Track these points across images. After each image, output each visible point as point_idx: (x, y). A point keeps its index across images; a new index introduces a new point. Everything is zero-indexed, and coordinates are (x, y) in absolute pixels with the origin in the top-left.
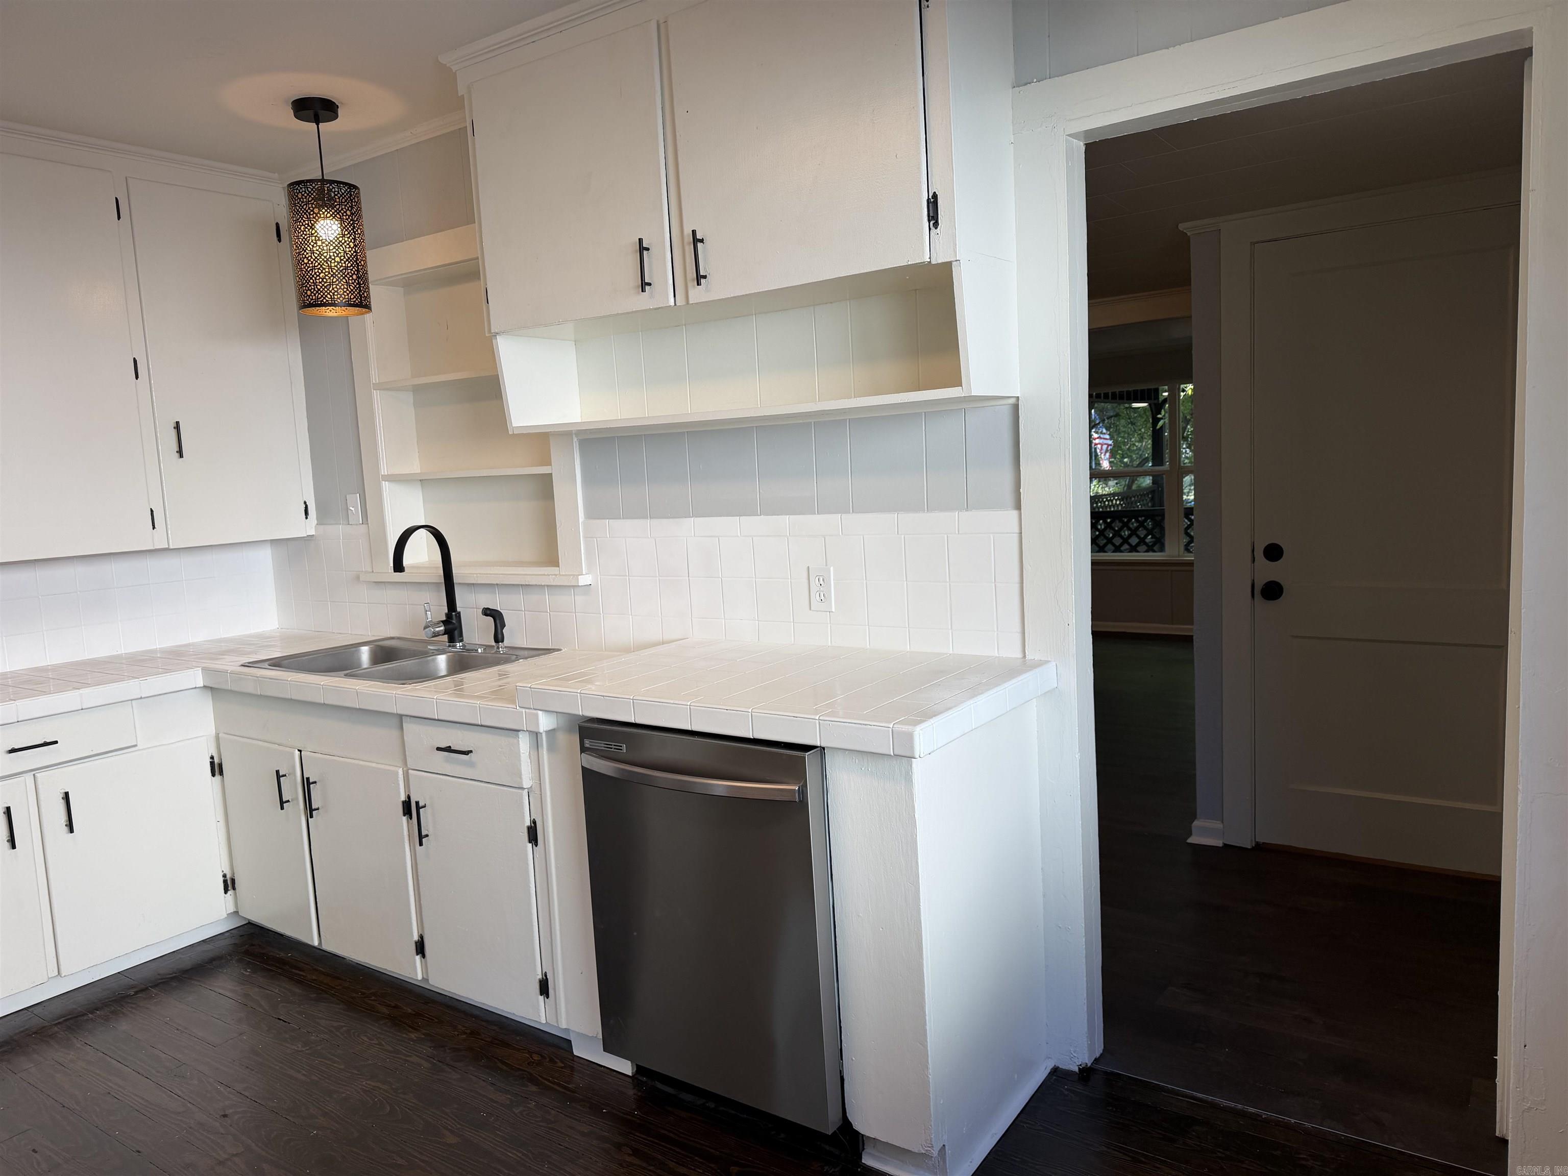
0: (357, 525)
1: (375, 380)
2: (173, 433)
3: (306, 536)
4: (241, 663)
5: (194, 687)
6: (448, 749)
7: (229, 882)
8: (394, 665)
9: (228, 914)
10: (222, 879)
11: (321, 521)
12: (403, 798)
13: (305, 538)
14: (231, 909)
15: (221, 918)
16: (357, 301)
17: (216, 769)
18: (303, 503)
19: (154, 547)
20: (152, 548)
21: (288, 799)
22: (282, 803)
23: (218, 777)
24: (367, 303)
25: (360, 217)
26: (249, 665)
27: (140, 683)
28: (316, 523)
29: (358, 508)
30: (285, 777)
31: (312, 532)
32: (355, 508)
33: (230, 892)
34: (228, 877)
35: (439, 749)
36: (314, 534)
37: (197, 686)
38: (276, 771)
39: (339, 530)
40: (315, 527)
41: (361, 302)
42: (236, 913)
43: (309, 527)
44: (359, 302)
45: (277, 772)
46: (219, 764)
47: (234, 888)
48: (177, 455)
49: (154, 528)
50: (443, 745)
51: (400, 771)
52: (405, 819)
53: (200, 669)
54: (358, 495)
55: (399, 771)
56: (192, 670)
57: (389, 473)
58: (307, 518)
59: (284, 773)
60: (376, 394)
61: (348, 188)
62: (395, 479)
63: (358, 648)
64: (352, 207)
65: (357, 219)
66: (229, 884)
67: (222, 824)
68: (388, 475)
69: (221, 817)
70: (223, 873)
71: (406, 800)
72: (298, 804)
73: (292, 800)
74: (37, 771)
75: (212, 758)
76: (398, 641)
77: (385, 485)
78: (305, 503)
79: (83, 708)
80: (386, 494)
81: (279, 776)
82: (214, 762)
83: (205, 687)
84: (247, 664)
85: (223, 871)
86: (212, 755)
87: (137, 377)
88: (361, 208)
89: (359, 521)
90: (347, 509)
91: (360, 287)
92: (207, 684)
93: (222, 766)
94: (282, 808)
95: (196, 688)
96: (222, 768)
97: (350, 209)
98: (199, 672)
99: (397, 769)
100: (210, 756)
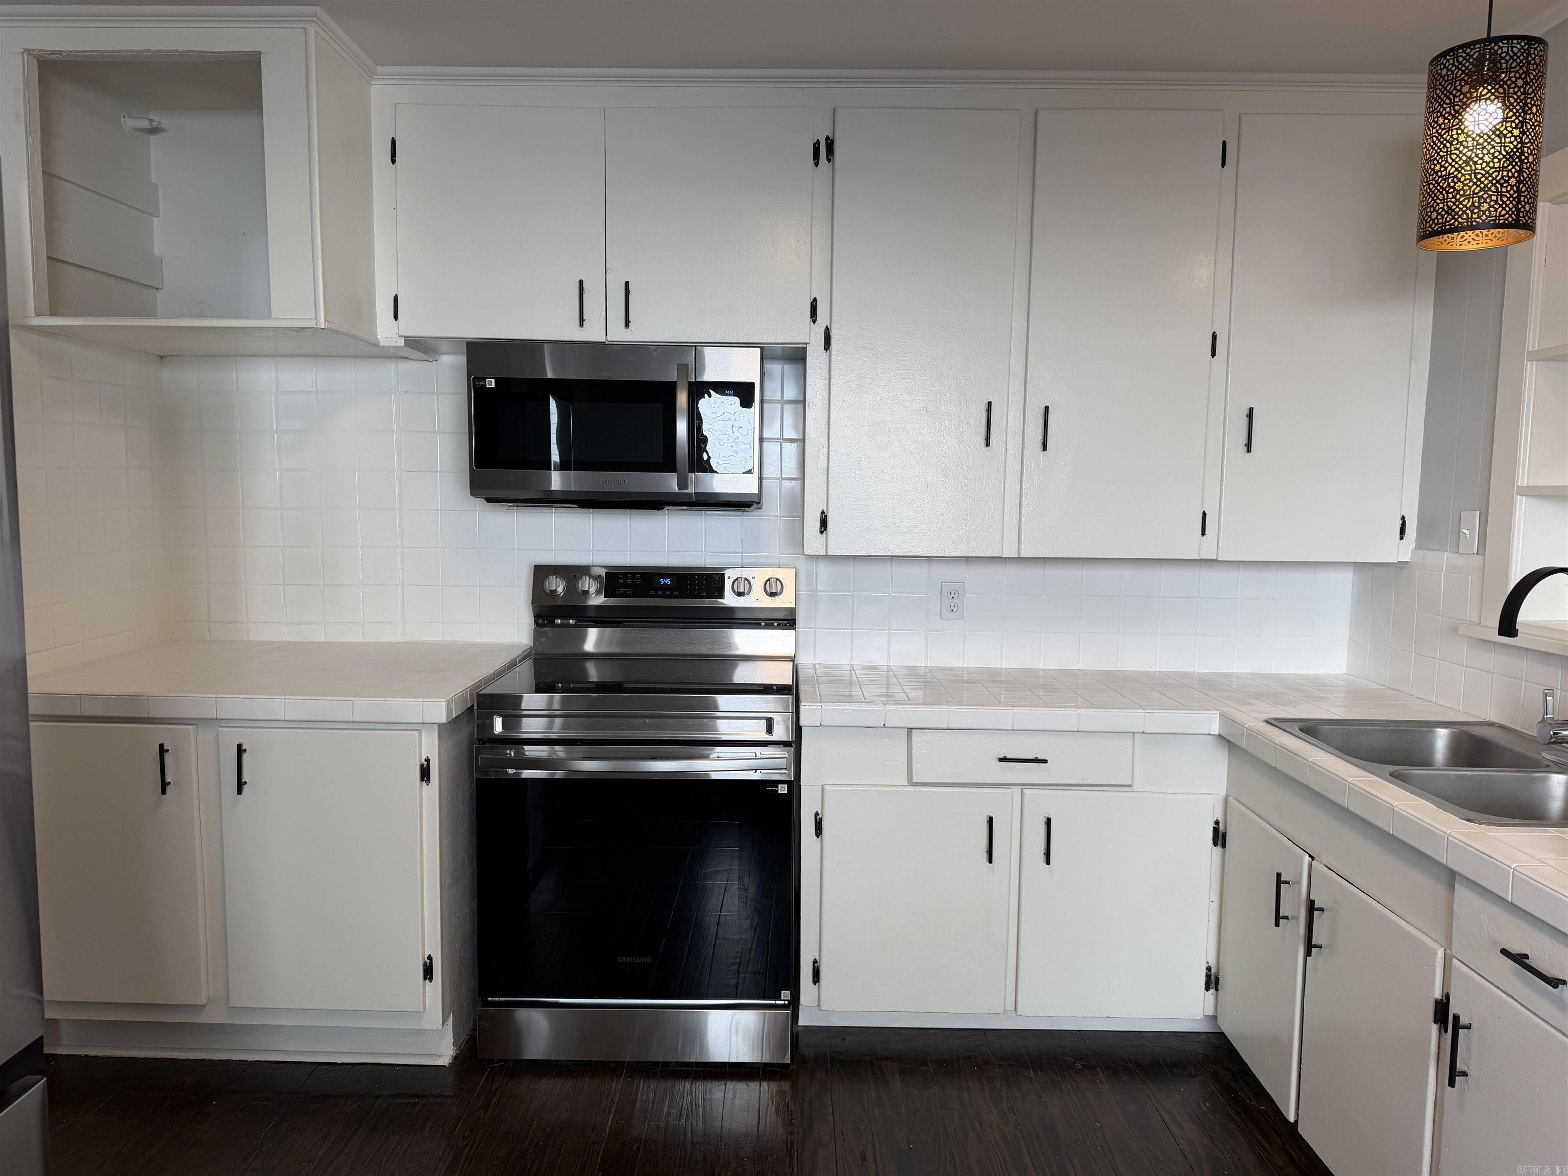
0: (1469, 554)
1: (1534, 346)
2: (1245, 421)
3: (1396, 561)
4: (1267, 716)
5: (1208, 733)
6: (1520, 959)
7: (1213, 978)
8: (1476, 773)
9: (1205, 1016)
10: (1204, 972)
11: (1419, 546)
12: (1438, 994)
13: (1397, 565)
14: (1210, 1012)
15: (1197, 1018)
16: (1510, 219)
17: (1219, 837)
18: (1399, 517)
19: (1199, 557)
20: (1198, 558)
21: (1287, 915)
22: (1278, 918)
23: (1219, 849)
24: (1526, 221)
25: (1541, 86)
26: (1276, 723)
27: (1145, 716)
28: (1414, 547)
29: (1474, 532)
30: (1288, 885)
31: (1406, 557)
32: (1470, 533)
33: (1212, 991)
34: (1213, 971)
35: (1504, 952)
36: (1409, 560)
37: (1211, 733)
38: (1277, 873)
39: (1444, 558)
40: (1412, 551)
41: (1517, 219)
42: (1214, 1018)
43: (1404, 551)
44: (1513, 219)
45: (1279, 875)
46: (1223, 833)
47: (1217, 990)
48: (1245, 448)
49: (1203, 534)
50: (1515, 949)
51: (1440, 953)
52: (1435, 1028)
53: (1218, 712)
54: (1478, 512)
55: (1438, 952)
56: (1208, 712)
57: (1530, 485)
58: (1401, 538)
59: (1288, 880)
60: (1531, 369)
61: (1526, 44)
62: (1535, 493)
63: (1434, 729)
64: (1527, 73)
65: (1534, 91)
66: (1212, 981)
67: (1215, 906)
68: (1528, 487)
69: (1215, 897)
70: (1207, 965)
71: (1442, 1000)
72: (1298, 925)
73: (1293, 918)
74: (1026, 787)
75: (1217, 823)
76: (1500, 730)
77: (1522, 503)
78: (1403, 518)
79: (1079, 730)
80: (1520, 514)
81: (1279, 881)
82: (1219, 829)
83: (1219, 735)
84: (1272, 721)
85: (1208, 963)
86: (1217, 820)
87: (1213, 355)
88: (1544, 74)
89: (1473, 550)
90: (1459, 531)
91: (1519, 197)
92: (1222, 734)
93: (1225, 836)
94: (1277, 924)
95: (1209, 734)
96: (1225, 839)
97: (1523, 76)
98: (1216, 716)
99: (1436, 947)
100: (1215, 820)
